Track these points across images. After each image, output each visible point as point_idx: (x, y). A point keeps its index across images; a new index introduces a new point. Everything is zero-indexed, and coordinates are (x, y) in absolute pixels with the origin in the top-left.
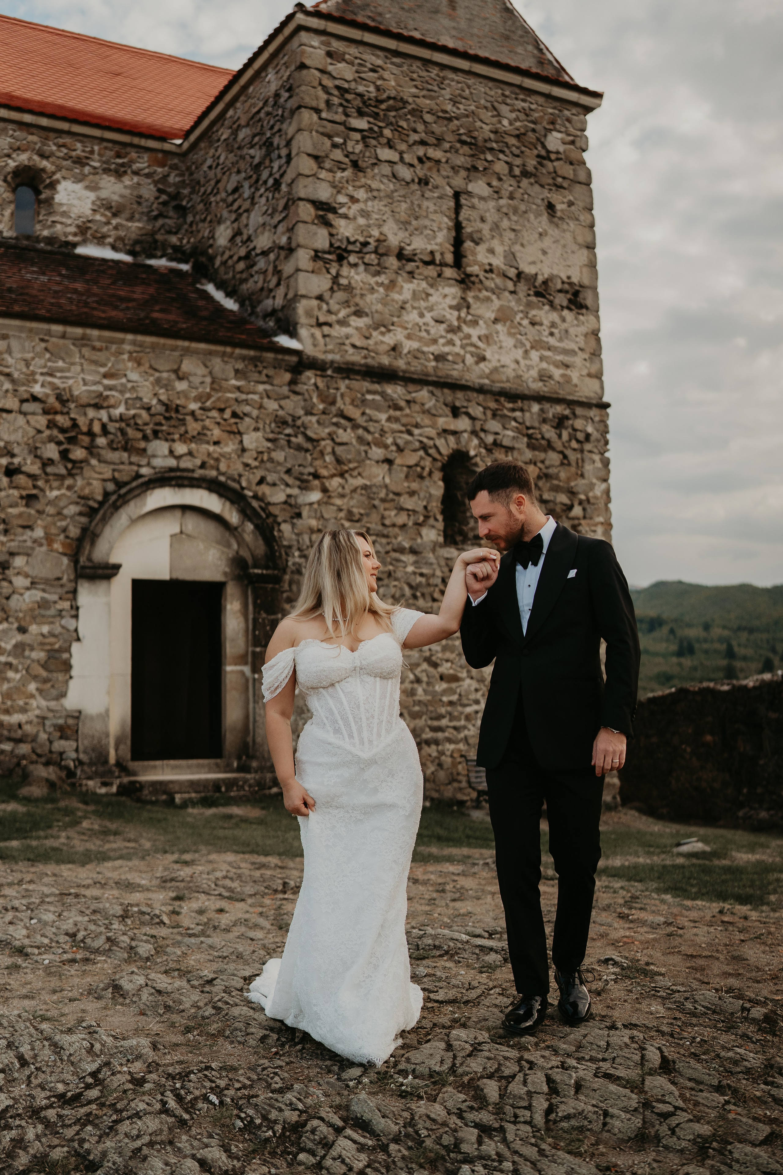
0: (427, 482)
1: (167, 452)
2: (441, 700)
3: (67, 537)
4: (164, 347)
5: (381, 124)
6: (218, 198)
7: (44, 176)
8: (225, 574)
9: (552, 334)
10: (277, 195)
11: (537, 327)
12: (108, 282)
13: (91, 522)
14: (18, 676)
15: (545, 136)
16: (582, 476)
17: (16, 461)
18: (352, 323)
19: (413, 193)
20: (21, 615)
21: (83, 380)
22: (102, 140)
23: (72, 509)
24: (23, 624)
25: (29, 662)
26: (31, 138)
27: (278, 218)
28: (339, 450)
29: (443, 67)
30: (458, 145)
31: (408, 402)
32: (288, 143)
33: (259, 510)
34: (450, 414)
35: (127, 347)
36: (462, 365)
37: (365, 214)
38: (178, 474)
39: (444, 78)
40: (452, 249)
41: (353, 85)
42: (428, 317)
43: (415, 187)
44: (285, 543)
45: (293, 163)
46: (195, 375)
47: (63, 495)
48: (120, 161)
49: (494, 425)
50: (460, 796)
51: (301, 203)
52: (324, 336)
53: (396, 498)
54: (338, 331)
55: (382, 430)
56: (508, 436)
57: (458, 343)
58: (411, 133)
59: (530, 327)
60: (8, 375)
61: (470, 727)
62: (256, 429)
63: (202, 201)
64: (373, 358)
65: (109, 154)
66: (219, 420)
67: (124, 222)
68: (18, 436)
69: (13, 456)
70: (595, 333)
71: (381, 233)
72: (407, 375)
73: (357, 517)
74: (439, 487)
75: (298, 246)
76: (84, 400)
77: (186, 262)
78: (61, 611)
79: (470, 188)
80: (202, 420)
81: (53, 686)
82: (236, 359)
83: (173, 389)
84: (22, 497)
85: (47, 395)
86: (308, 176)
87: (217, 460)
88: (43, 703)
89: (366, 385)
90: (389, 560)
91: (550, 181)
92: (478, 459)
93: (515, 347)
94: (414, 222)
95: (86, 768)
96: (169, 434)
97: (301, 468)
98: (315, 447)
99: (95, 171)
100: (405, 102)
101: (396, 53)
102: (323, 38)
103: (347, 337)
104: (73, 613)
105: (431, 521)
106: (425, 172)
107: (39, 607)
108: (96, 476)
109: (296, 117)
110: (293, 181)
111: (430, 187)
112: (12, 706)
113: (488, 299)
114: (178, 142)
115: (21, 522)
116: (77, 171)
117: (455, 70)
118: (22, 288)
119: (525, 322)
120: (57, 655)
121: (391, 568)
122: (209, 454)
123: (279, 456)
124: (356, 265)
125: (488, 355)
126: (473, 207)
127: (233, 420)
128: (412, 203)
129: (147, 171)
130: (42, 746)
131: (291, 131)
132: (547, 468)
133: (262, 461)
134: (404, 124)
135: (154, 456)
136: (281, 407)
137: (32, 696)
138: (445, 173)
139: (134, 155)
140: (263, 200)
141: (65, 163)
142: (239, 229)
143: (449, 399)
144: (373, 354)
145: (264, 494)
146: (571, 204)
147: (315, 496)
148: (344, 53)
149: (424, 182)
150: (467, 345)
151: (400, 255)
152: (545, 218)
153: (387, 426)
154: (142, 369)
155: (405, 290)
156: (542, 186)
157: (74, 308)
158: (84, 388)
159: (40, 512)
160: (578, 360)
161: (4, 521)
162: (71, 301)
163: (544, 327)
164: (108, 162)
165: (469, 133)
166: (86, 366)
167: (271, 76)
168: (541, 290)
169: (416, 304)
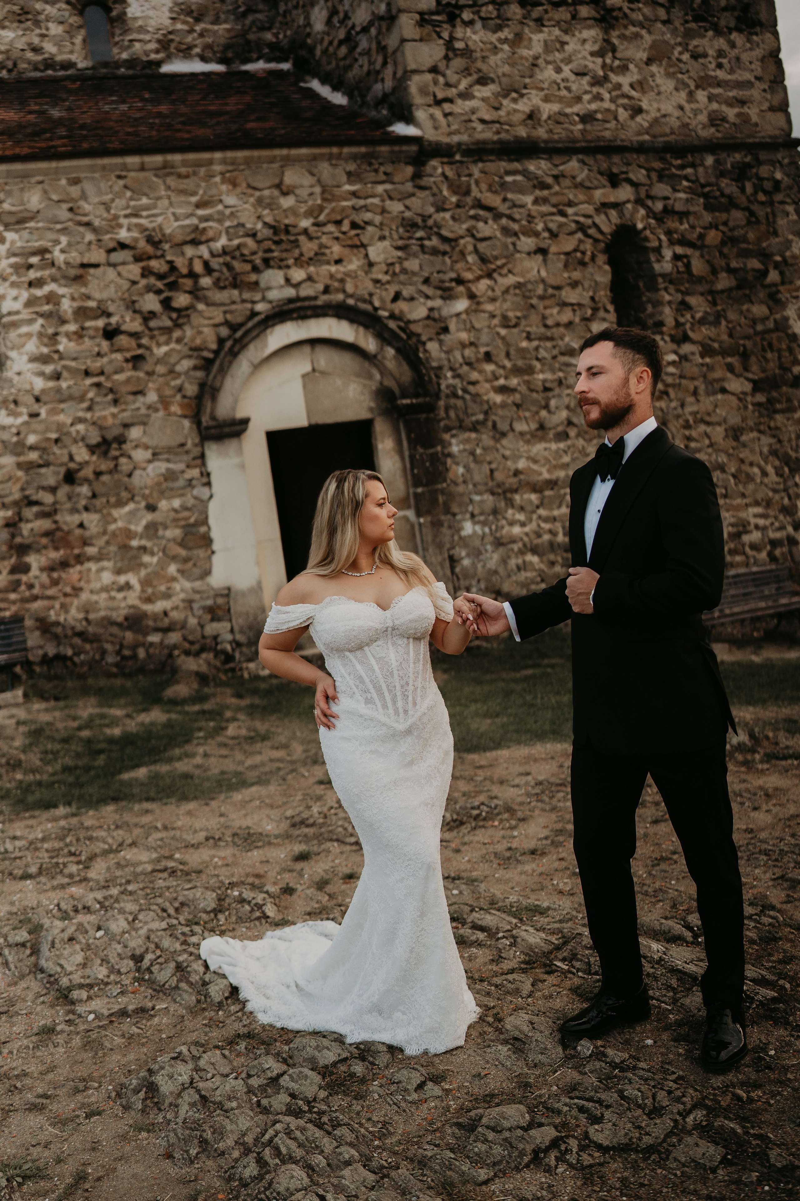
0: (590, 269)
1: (282, 281)
3: (184, 397)
4: (259, 160)
8: (371, 409)
9: (720, 66)
11: (700, 60)
12: (197, 97)
13: (208, 375)
14: (155, 560)
16: (775, 234)
17: (114, 320)
18: (477, 94)
20: (147, 492)
21: (174, 214)
23: (186, 364)
24: (151, 501)
25: (164, 542)
28: (481, 246)
31: (556, 177)
33: (398, 331)
34: (608, 184)
35: (218, 168)
36: (614, 123)
38: (299, 304)
42: (566, 71)
44: (434, 364)
46: (301, 186)
47: (172, 350)
49: (662, 189)
52: (446, 115)
53: (556, 292)
54: (461, 106)
55: (529, 215)
56: (680, 198)
57: (607, 96)
59: (693, 62)
60: (88, 224)
62: (382, 238)
64: (507, 131)
66: (337, 234)
67: (209, 27)
68: (111, 292)
69: (109, 315)
70: (775, 56)
72: (550, 145)
73: (514, 321)
74: (606, 272)
75: (400, 11)
76: (179, 238)
77: (286, 60)
78: (190, 480)
80: (318, 238)
81: (195, 565)
82: (346, 160)
83: (279, 207)
84: (127, 360)
85: (136, 240)
87: (342, 281)
88: (188, 585)
89: (503, 165)
90: (557, 365)
92: (648, 232)
93: (677, 89)
95: (244, 649)
96: (282, 260)
97: (441, 275)
98: (453, 248)
103: (473, 111)
104: (205, 480)
105: (602, 314)
107: (166, 480)
108: (206, 322)
112: (153, 594)
113: (637, 36)
115: (130, 388)
118: (97, 122)
119: (686, 57)
120: (194, 530)
121: (561, 374)
122: (332, 276)
123: (413, 265)
124: (471, 23)
125: (645, 105)
127: (353, 232)
130: (192, 632)
132: (731, 230)
133: (394, 274)
135: (269, 288)
136: (407, 207)
137: (174, 579)
142: (334, 7)
143: (605, 166)
144: (506, 127)
145: (401, 312)
147: (461, 305)
150: (618, 97)
151: (525, 1)
153: (535, 209)
154: (239, 190)
155: (535, 43)
157: (154, 133)
158: (176, 224)
159: (150, 374)
160: (755, 93)
161: (111, 390)
162: (152, 126)
163: (710, 59)
166: (174, 198)
168: (702, 12)
169: (550, 58)
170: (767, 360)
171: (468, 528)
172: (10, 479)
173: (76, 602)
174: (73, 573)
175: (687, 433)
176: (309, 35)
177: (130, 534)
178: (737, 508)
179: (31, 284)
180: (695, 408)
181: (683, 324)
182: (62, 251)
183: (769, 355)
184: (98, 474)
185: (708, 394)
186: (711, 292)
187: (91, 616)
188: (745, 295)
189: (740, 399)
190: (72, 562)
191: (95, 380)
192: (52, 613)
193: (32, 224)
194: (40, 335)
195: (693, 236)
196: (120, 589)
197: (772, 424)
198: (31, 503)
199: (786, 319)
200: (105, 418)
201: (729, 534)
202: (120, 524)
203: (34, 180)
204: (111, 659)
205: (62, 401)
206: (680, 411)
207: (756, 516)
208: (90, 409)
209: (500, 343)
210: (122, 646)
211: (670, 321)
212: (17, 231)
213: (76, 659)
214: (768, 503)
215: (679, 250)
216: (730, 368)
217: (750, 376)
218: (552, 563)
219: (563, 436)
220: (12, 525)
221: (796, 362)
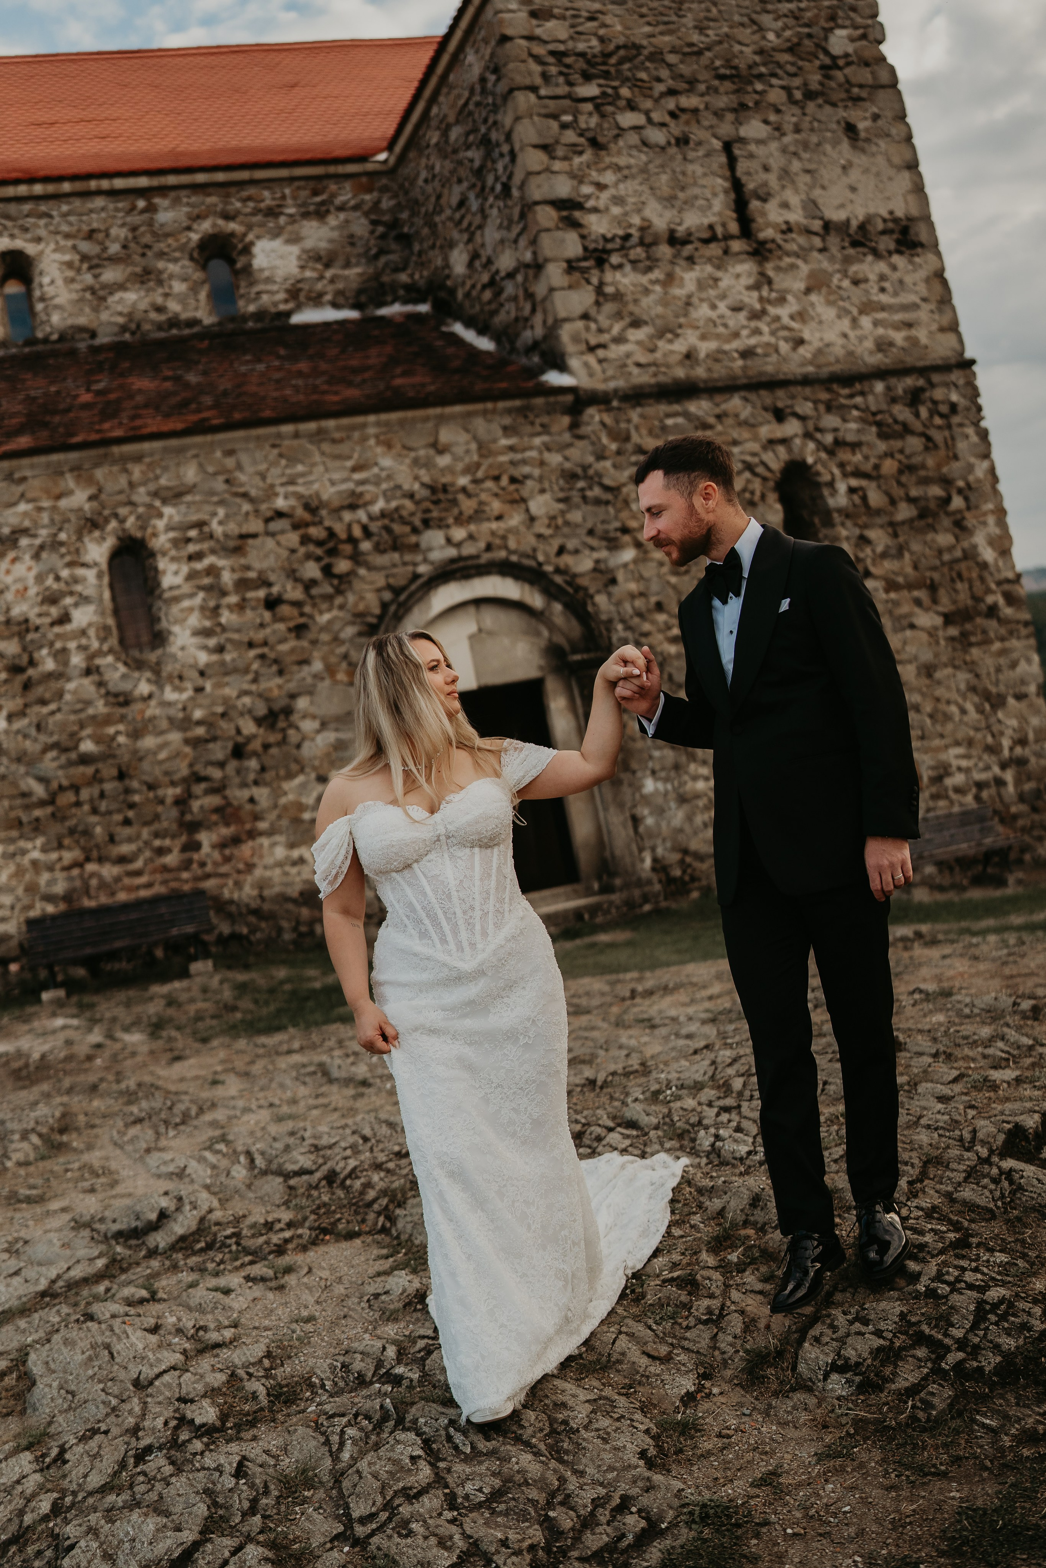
0: (761, 509)
1: (442, 541)
3: (350, 664)
4: (413, 420)
5: (615, 83)
6: (443, 217)
7: (234, 241)
8: (541, 668)
9: (883, 290)
10: (509, 202)
11: (862, 286)
12: (335, 351)
15: (826, 38)
16: (956, 457)
17: (275, 590)
18: (630, 337)
19: (672, 158)
20: (317, 763)
21: (330, 480)
22: (292, 179)
23: (349, 631)
24: (322, 773)
26: (210, 200)
27: (516, 229)
30: (716, 83)
31: (719, 417)
32: (508, 137)
33: (565, 586)
34: (773, 419)
35: (372, 431)
36: (775, 356)
37: (618, 200)
38: (461, 564)
40: (734, 215)
41: (570, 44)
42: (722, 307)
43: (673, 150)
44: (604, 617)
45: (519, 160)
46: (457, 444)
47: (336, 617)
48: (318, 199)
49: (831, 421)
51: (538, 208)
52: (600, 361)
54: (616, 351)
56: (851, 429)
57: (765, 329)
58: (655, 84)
59: (854, 288)
60: (245, 495)
62: (543, 491)
63: (426, 224)
64: (665, 373)
65: (304, 194)
66: (496, 490)
67: (340, 272)
68: (271, 562)
69: (269, 585)
70: (939, 275)
71: (644, 219)
72: (710, 384)
74: (777, 510)
75: (547, 260)
76: (336, 503)
77: (423, 301)
79: (743, 132)
80: (477, 495)
82: (501, 415)
83: (435, 466)
84: (290, 630)
85: (293, 508)
86: (539, 173)
89: (663, 408)
91: (843, 95)
92: (819, 467)
93: (839, 317)
94: (681, 195)
96: (441, 519)
97: (605, 526)
98: (616, 497)
99: (292, 219)
100: (638, 48)
103: (628, 355)
106: (682, 127)
107: (336, 750)
108: (368, 587)
109: (510, 104)
110: (523, 184)
111: (692, 144)
113: (793, 267)
114: (382, 157)
115: (294, 658)
116: (271, 225)
118: (239, 386)
119: (846, 283)
122: (493, 533)
123: (576, 516)
124: (620, 266)
125: (806, 335)
126: (751, 156)
127: (512, 487)
128: (674, 171)
129: (352, 203)
131: (508, 122)
132: (908, 457)
133: (557, 527)
134: (643, 75)
135: (430, 549)
136: (567, 459)
138: (706, 123)
139: (333, 187)
140: (495, 212)
141: (254, 219)
142: (475, 251)
143: (768, 401)
144: (663, 369)
145: (567, 565)
146: (876, 117)
147: (628, 555)
148: (551, 10)
149: (683, 141)
150: (777, 330)
151: (673, 240)
152: (845, 145)
154: (394, 451)
155: (687, 282)
156: (834, 105)
157: (301, 397)
158: (333, 490)
160: (923, 314)
161: (276, 661)
162: (296, 389)
163: (871, 283)
164: (304, 204)
165: (728, 64)
166: (331, 464)
167: (471, 57)
168: (859, 238)
169: (704, 295)
170: (956, 591)
171: (650, 785)
172: (178, 755)
173: (250, 879)
174: (246, 849)
176: (448, 277)
177: (300, 808)
178: (937, 750)
179: (191, 558)
182: (220, 523)
183: (959, 585)
184: (266, 747)
186: (892, 524)
187: (266, 893)
188: (928, 525)
189: (930, 634)
190: (244, 838)
191: (259, 651)
192: (225, 890)
193: (188, 498)
194: (202, 608)
195: (868, 467)
196: (294, 863)
197: (968, 658)
198: (199, 779)
199: (975, 547)
200: (270, 690)
201: (928, 778)
202: (291, 797)
203: (189, 453)
204: (287, 936)
205: (226, 674)
207: (958, 757)
208: (255, 681)
209: (670, 591)
210: (298, 923)
212: (174, 505)
213: (252, 937)
214: (970, 743)
215: (854, 482)
216: (918, 602)
217: (940, 609)
220: (181, 802)
221: (989, 591)
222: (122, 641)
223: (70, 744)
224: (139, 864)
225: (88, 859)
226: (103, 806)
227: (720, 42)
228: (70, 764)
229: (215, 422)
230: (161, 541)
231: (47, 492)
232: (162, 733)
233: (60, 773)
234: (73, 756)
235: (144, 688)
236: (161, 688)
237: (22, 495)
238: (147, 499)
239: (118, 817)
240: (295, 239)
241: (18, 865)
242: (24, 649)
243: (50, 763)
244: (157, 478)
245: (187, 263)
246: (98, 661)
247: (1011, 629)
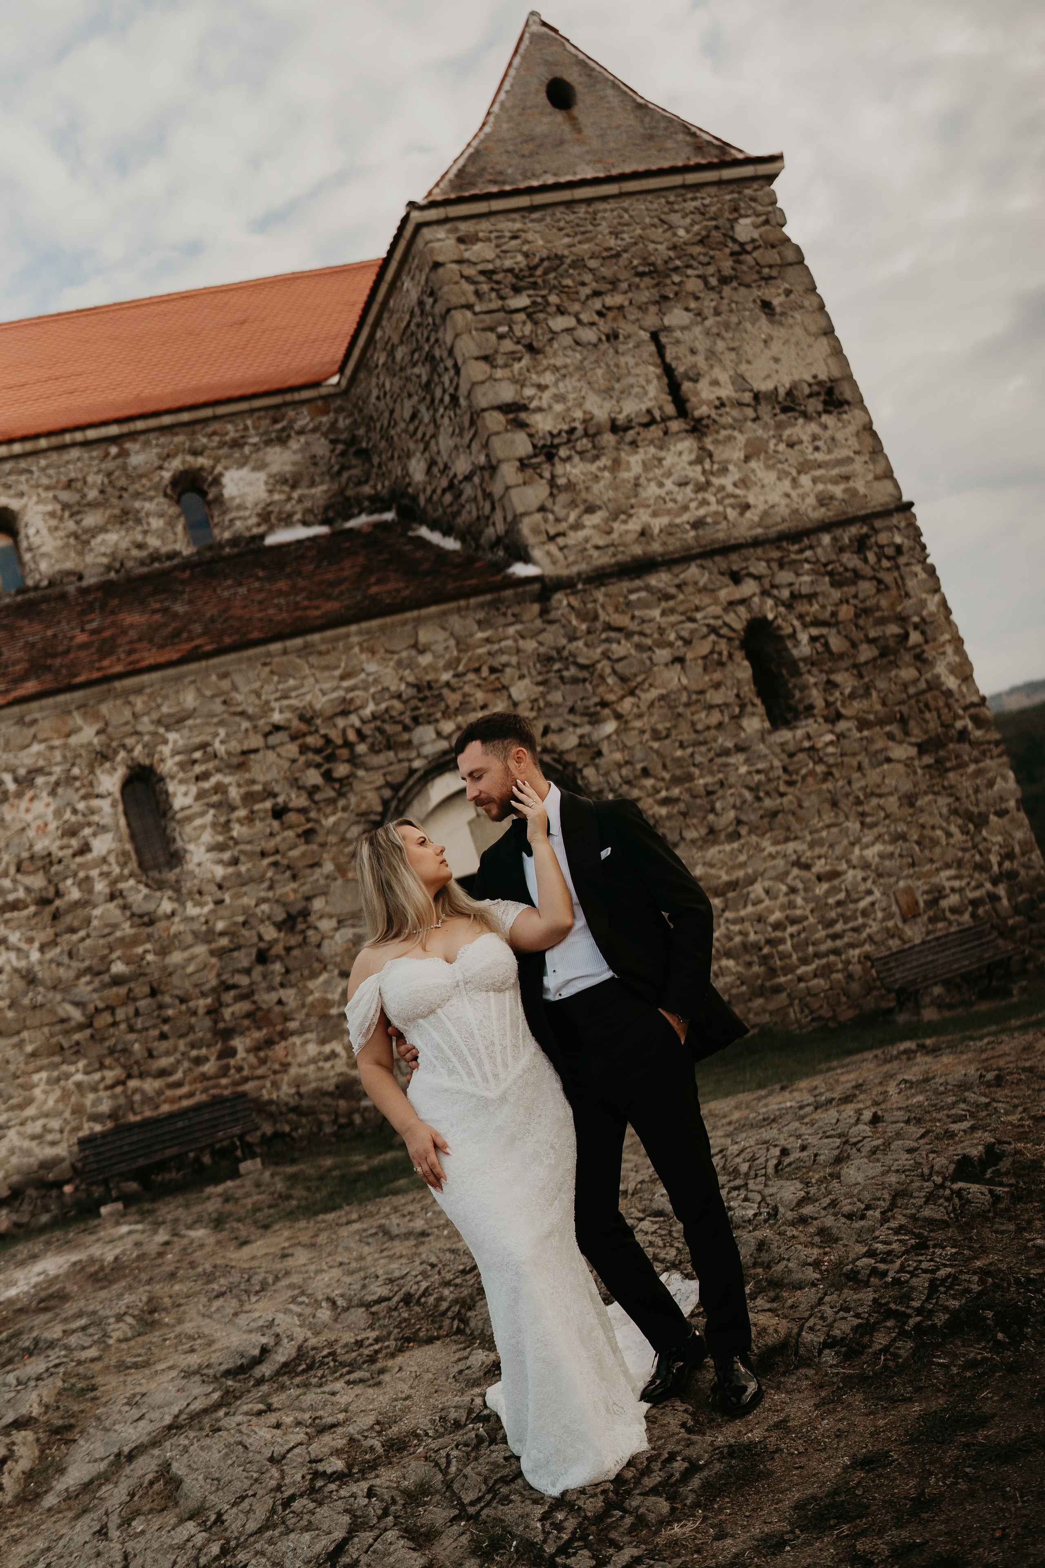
0: (730, 667)
1: (434, 736)
2: (826, 904)
4: (393, 625)
5: (543, 293)
6: (398, 429)
7: (204, 474)
9: (817, 449)
10: (458, 411)
11: (797, 447)
12: (311, 567)
15: (732, 228)
16: (907, 595)
17: (280, 799)
18: (587, 523)
19: (604, 353)
20: (338, 959)
21: (321, 690)
22: (252, 411)
23: (355, 831)
24: (343, 968)
26: (177, 439)
27: (468, 436)
28: (619, 667)
29: (589, 201)
30: (637, 280)
31: (679, 587)
32: (451, 352)
34: (730, 582)
35: (355, 639)
36: (724, 523)
37: (560, 398)
39: (595, 213)
40: (670, 398)
41: (498, 263)
42: (669, 484)
43: (605, 346)
44: (594, 788)
45: (463, 372)
46: (436, 642)
47: (341, 819)
48: (278, 426)
49: (785, 576)
50: (884, 1005)
51: (486, 415)
52: (561, 549)
53: (700, 697)
54: (574, 538)
55: (659, 628)
56: (805, 582)
57: (712, 499)
58: (580, 288)
59: (790, 450)
60: (242, 714)
61: (870, 922)
62: (522, 677)
63: (382, 438)
64: (623, 552)
65: (265, 423)
66: (477, 681)
67: (307, 491)
68: (273, 774)
69: (275, 795)
70: (868, 428)
71: (585, 412)
72: (667, 557)
73: (664, 734)
74: (745, 668)
75: (499, 461)
76: (329, 712)
77: (388, 510)
79: (667, 322)
80: (461, 688)
82: (474, 610)
83: (418, 666)
84: (299, 836)
85: (289, 720)
86: (483, 382)
89: (625, 585)
90: (715, 768)
91: (756, 277)
92: (780, 621)
93: (779, 479)
94: (617, 386)
96: (430, 715)
97: (585, 702)
98: (592, 674)
99: (256, 448)
100: (560, 258)
101: (533, 209)
102: (448, 226)
103: (587, 540)
105: (749, 708)
106: (610, 324)
107: (354, 945)
108: (368, 787)
109: (448, 323)
110: (469, 393)
111: (621, 338)
113: (730, 438)
114: (334, 380)
115: (306, 862)
116: (237, 455)
117: (604, 198)
118: (225, 611)
119: (782, 447)
121: (721, 776)
123: (556, 697)
124: (569, 458)
125: (751, 500)
126: (678, 342)
127: (493, 677)
128: (608, 365)
129: (311, 426)
131: (449, 339)
132: (863, 601)
133: (539, 709)
134: (568, 282)
135: (422, 744)
136: (541, 644)
138: (632, 318)
139: (291, 413)
140: (446, 421)
141: (221, 452)
142: (432, 458)
143: (724, 566)
144: (621, 549)
145: (553, 744)
146: (788, 293)
147: (610, 727)
148: (476, 233)
149: (612, 337)
150: (723, 498)
151: (615, 428)
152: (763, 320)
153: (663, 621)
154: (378, 656)
155: (633, 465)
156: (748, 286)
157: (285, 615)
158: (324, 699)
159: (323, 845)
160: (858, 466)
161: (289, 867)
162: (279, 607)
163: (805, 444)
164: (266, 433)
165: (645, 261)
166: (319, 675)
167: (407, 284)
168: (788, 403)
169: (651, 475)
170: (926, 722)
172: (205, 967)
173: (286, 1078)
174: (279, 1050)
175: (860, 809)
177: (328, 1004)
178: (929, 874)
179: (198, 778)
180: (863, 783)
181: (834, 703)
182: (222, 742)
183: (928, 715)
184: (288, 949)
185: (873, 766)
186: (855, 666)
187: (303, 1090)
188: (890, 662)
189: (907, 765)
190: (277, 1039)
191: (271, 859)
192: (264, 1092)
193: (190, 722)
194: (214, 825)
195: (826, 615)
196: (327, 1059)
197: (946, 783)
198: (229, 987)
199: (938, 677)
200: (287, 894)
201: (925, 902)
202: (317, 995)
203: (187, 681)
204: (328, 1130)
205: (243, 884)
206: (847, 788)
207: (949, 879)
208: (271, 888)
209: (655, 756)
210: (337, 1115)
211: (819, 703)
212: (177, 731)
213: (294, 1134)
214: (960, 864)
215: (814, 631)
216: (890, 736)
217: (913, 740)
218: (749, 964)
219: (736, 836)
220: (213, 1012)
221: (956, 717)
222: (141, 865)
223: (102, 968)
224: (179, 1075)
225: (129, 1076)
226: (139, 1023)
227: (636, 244)
228: (104, 986)
229: (209, 648)
230: (169, 766)
231: (57, 731)
232: (188, 947)
233: (95, 996)
234: (106, 978)
235: (167, 906)
236: (183, 904)
237: (35, 737)
238: (152, 728)
239: (155, 1033)
240: (261, 466)
241: (64, 1089)
242: (50, 881)
243: (84, 988)
244: (159, 706)
245: (162, 500)
246: (121, 886)
247: (983, 750)
